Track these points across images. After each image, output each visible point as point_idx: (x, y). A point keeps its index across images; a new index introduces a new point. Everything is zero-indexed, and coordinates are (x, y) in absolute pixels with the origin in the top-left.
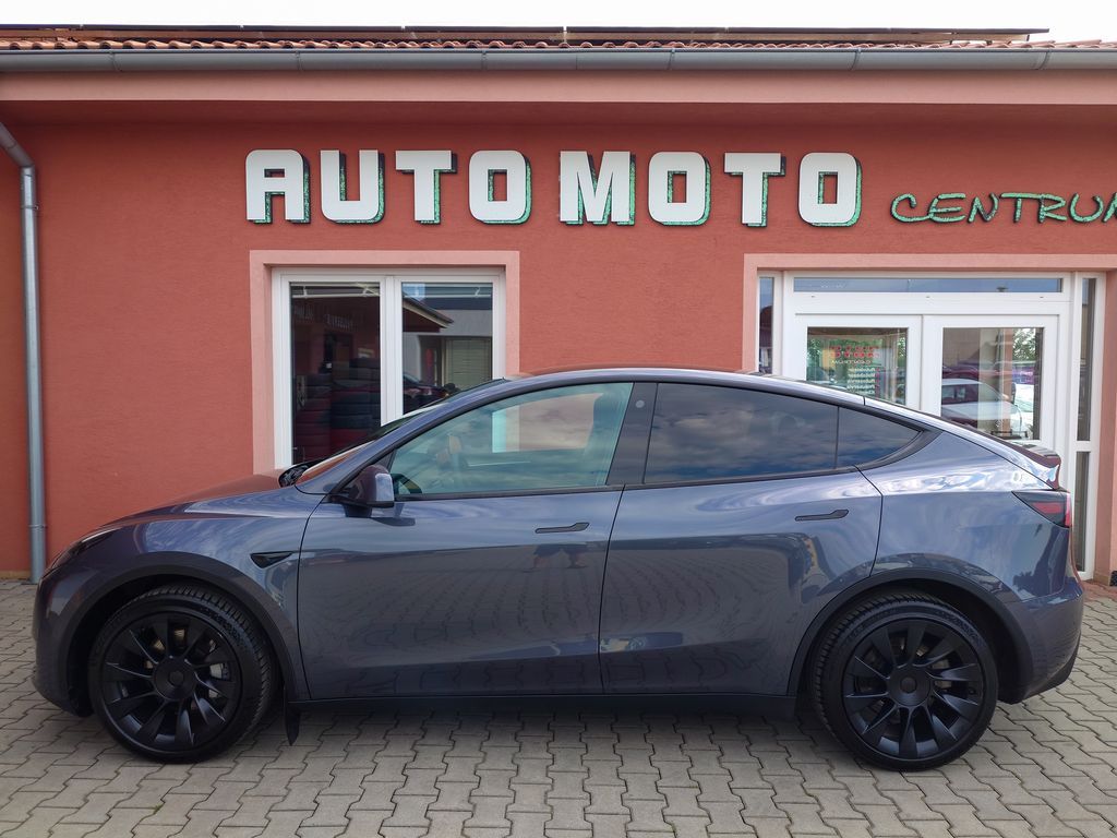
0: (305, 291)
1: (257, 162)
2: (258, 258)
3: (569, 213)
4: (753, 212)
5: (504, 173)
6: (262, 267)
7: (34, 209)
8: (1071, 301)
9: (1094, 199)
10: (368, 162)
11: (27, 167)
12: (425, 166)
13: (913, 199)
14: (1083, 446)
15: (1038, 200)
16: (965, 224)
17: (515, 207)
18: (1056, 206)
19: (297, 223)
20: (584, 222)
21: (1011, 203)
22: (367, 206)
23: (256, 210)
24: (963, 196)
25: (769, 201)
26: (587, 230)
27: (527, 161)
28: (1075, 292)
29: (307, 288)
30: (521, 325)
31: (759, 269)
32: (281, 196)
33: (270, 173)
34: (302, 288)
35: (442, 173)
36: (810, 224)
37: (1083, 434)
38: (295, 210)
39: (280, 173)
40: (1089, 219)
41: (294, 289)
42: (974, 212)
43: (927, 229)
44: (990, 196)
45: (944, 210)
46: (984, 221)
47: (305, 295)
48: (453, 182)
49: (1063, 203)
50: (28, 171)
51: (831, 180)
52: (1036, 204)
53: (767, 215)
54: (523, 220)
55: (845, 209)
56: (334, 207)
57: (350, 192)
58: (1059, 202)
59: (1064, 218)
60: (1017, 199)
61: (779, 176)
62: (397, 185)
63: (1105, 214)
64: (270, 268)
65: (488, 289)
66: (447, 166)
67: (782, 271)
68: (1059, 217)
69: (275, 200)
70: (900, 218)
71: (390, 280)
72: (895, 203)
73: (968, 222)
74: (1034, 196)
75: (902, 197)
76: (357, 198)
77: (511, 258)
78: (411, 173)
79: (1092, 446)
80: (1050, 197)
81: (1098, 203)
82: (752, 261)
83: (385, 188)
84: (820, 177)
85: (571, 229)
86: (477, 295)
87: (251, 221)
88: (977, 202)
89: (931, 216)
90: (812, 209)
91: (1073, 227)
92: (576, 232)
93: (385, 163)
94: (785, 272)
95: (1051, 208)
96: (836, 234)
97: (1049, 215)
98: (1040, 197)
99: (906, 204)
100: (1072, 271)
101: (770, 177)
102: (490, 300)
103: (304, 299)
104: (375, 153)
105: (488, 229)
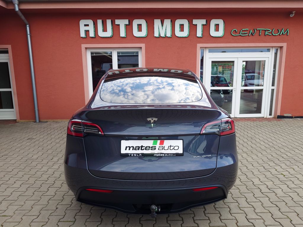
0: (94, 54)
1: (82, 23)
2: (84, 46)
3: (156, 34)
4: (199, 34)
5: (141, 25)
6: (85, 48)
7: (30, 35)
8: (272, 54)
9: (278, 30)
10: (109, 22)
11: (27, 24)
12: (122, 23)
13: (236, 30)
14: (273, 88)
15: (265, 30)
16: (248, 36)
17: (143, 33)
18: (269, 32)
19: (92, 38)
20: (160, 37)
21: (259, 31)
22: (109, 33)
23: (83, 34)
24: (248, 29)
25: (203, 31)
26: (161, 39)
27: (146, 22)
28: (273, 51)
29: (95, 53)
30: (146, 61)
31: (200, 47)
32: (88, 31)
33: (86, 25)
34: (93, 53)
35: (126, 25)
36: (212, 37)
37: (273, 85)
38: (92, 34)
39: (88, 25)
40: (276, 35)
41: (92, 53)
42: (250, 33)
43: (240, 37)
44: (254, 29)
45: (243, 33)
46: (252, 35)
47: (94, 55)
48: (129, 27)
49: (271, 31)
50: (28, 26)
51: (217, 26)
52: (265, 31)
53: (202, 34)
54: (146, 36)
55: (220, 33)
56: (101, 34)
57: (105, 30)
58: (269, 31)
59: (271, 35)
60: (260, 30)
61: (205, 25)
62: (116, 28)
63: (280, 33)
64: (86, 48)
65: (137, 53)
66: (127, 23)
67: (206, 48)
68: (270, 34)
69: (87, 32)
70: (233, 35)
71: (114, 51)
72: (232, 31)
73: (249, 36)
74: (264, 29)
75: (234, 30)
76: (106, 31)
77: (143, 45)
78: (119, 25)
79: (275, 88)
80: (268, 29)
81: (279, 31)
82: (199, 45)
83: (113, 29)
84: (215, 25)
85: (157, 38)
86: (135, 54)
87: (81, 37)
88: (251, 31)
89: (240, 34)
90: (213, 33)
92: (158, 39)
93: (113, 23)
94: (207, 48)
95: (268, 32)
96: (218, 39)
97: (268, 34)
98: (265, 29)
99: (235, 31)
100: (272, 47)
101: (203, 25)
102: (138, 55)
103: (94, 56)
104: (110, 20)
105: (137, 39)
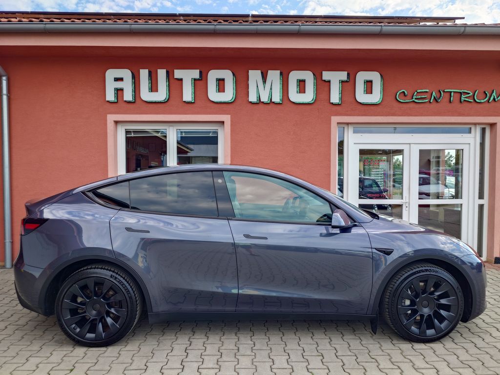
1: (111, 74)
2: (111, 118)
3: (253, 98)
4: (335, 98)
5: (223, 80)
6: (113, 123)
7: (7, 96)
8: (475, 137)
9: (485, 92)
10: (162, 74)
11: (4, 76)
12: (187, 76)
13: (406, 92)
14: (481, 202)
15: (461, 93)
16: (429, 103)
17: (228, 95)
18: (468, 95)
19: (129, 102)
20: (259, 102)
21: (448, 94)
22: (161, 94)
23: (110, 96)
24: (428, 91)
25: (342, 93)
26: (261, 106)
27: (234, 75)
28: (477, 133)
29: (133, 132)
30: (231, 148)
31: (338, 123)
32: (122, 90)
33: (117, 79)
34: (131, 132)
35: (195, 80)
36: (360, 103)
37: (481, 196)
38: (128, 96)
39: (121, 79)
40: (482, 101)
41: (127, 132)
42: (433, 98)
43: (412, 105)
44: (439, 91)
45: (420, 97)
46: (437, 102)
47: (133, 135)
48: (200, 83)
49: (471, 94)
50: (4, 78)
51: (370, 83)
52: (459, 95)
53: (341, 99)
54: (232, 101)
55: (375, 97)
56: (146, 95)
57: (153, 88)
58: (469, 94)
59: (472, 101)
60: (451, 92)
61: (346, 82)
62: (175, 85)
63: (489, 99)
64: (116, 122)
65: (216, 133)
66: (197, 76)
67: (348, 124)
68: (470, 100)
69: (119, 91)
70: (400, 100)
71: (171, 128)
72: (398, 94)
73: (430, 102)
74: (459, 91)
75: (401, 91)
76: (157, 91)
77: (226, 118)
78: (181, 80)
79: (485, 202)
80: (466, 91)
81: (486, 94)
82: (335, 120)
83: (169, 86)
84: (365, 82)
85: (254, 105)
86: (211, 135)
87: (108, 101)
88: (434, 94)
89: (414, 99)
90: (362, 97)
91: (476, 105)
92: (256, 106)
93: (169, 75)
94: (349, 125)
95: (466, 96)
96: (372, 107)
97: (465, 99)
98: (461, 91)
99: (403, 94)
100: (475, 124)
101: (342, 82)
102: (217, 137)
103: (132, 137)
104: (165, 71)
105: (216, 105)
